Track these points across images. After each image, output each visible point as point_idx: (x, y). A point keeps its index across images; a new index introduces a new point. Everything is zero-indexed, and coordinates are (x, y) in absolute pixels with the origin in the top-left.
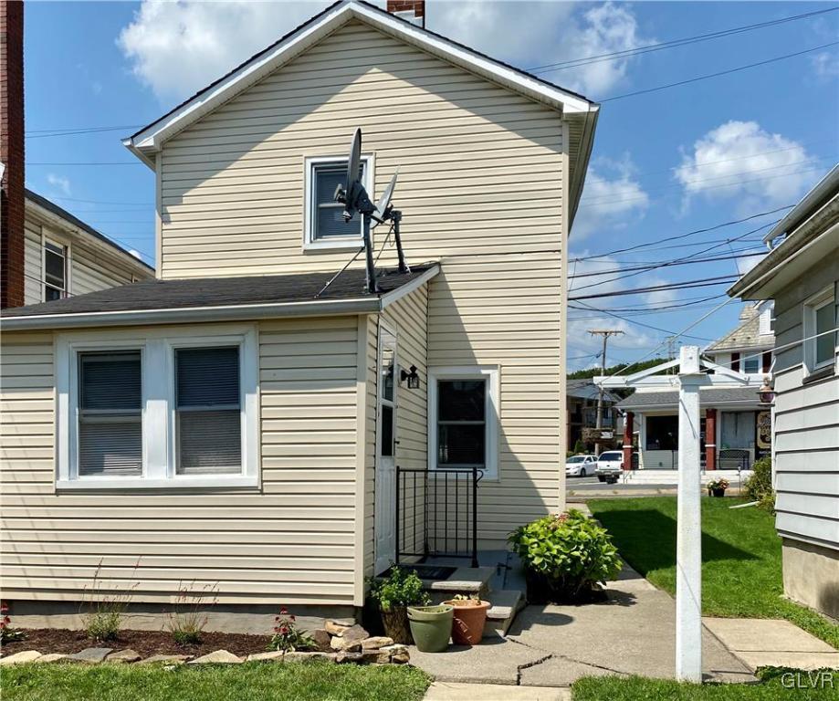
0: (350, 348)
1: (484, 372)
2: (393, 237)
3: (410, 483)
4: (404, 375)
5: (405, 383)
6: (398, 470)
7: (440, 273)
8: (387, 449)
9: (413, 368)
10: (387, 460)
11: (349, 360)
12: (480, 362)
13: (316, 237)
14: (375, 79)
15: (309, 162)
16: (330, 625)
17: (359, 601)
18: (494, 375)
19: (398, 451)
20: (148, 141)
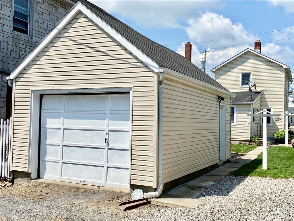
0: (249, 108)
1: (270, 108)
2: (255, 88)
3: (257, 126)
4: (256, 110)
5: (256, 111)
6: (255, 124)
7: (263, 92)
8: (253, 121)
9: (258, 109)
10: (253, 122)
11: (249, 110)
12: (269, 106)
13: (242, 85)
14: (252, 60)
15: (241, 73)
16: (246, 143)
17: (250, 140)
18: (272, 108)
19: (255, 121)
20: (214, 70)
